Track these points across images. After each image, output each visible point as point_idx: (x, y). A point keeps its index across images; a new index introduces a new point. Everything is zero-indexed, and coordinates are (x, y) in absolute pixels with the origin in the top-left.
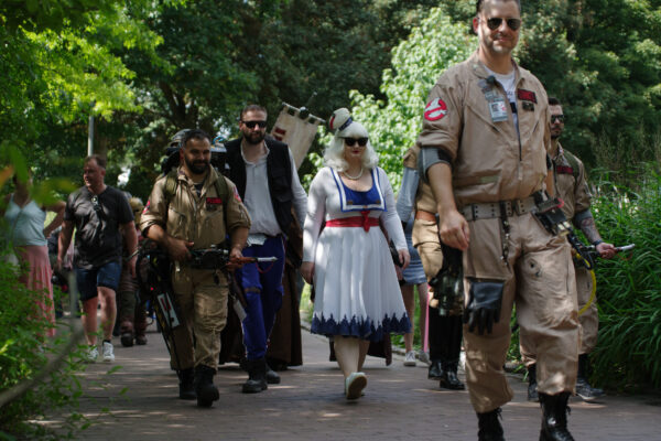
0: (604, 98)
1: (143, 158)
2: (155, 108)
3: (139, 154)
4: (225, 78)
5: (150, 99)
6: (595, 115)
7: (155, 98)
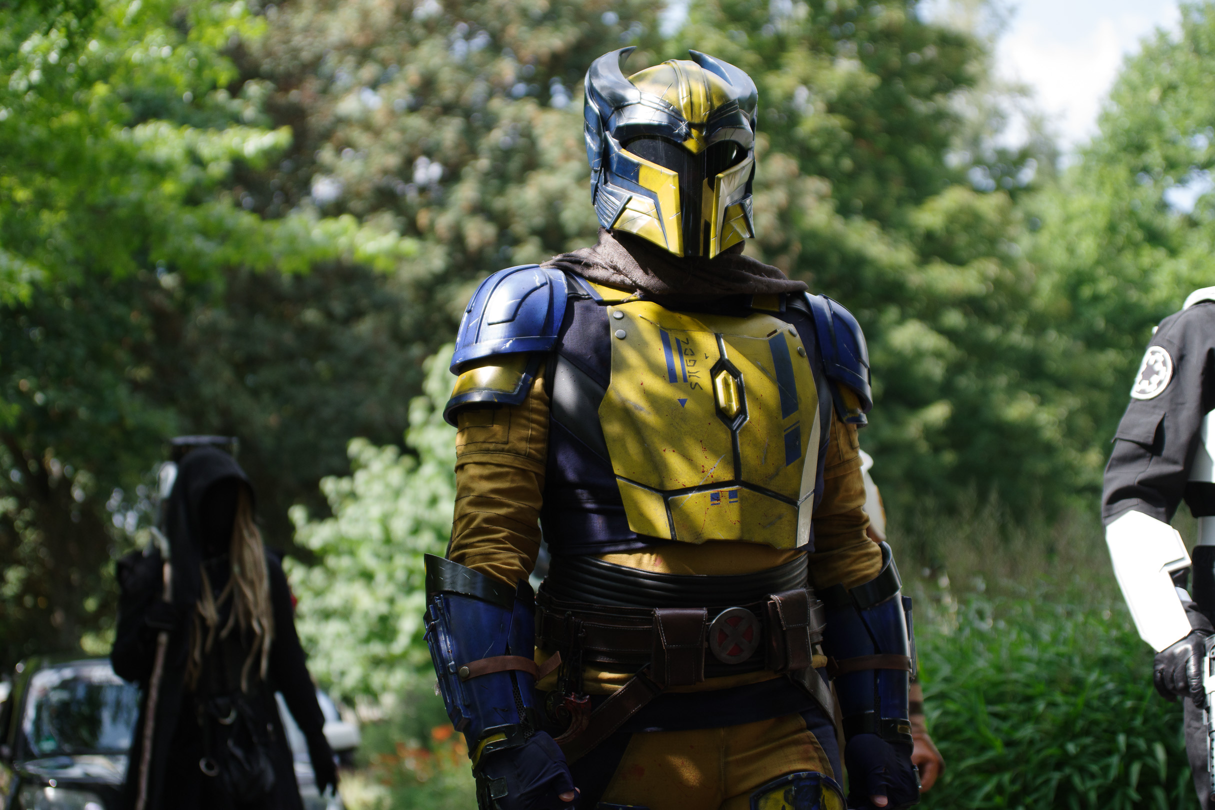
4: (119, 422)
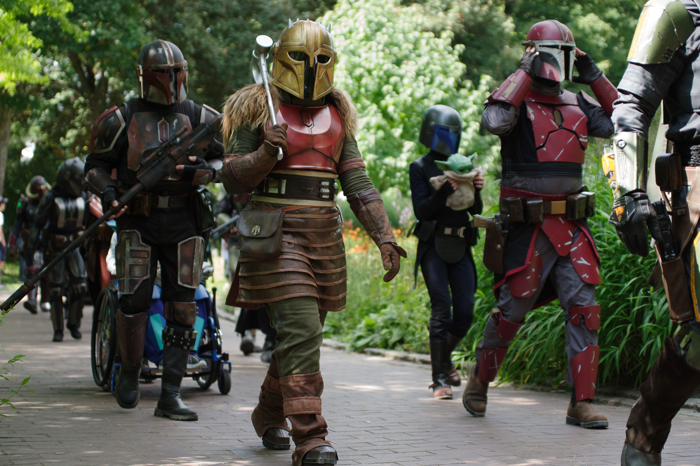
1: (49, 133)
2: (62, 78)
3: (45, 128)
4: (137, 47)
5: (58, 69)
7: (63, 68)
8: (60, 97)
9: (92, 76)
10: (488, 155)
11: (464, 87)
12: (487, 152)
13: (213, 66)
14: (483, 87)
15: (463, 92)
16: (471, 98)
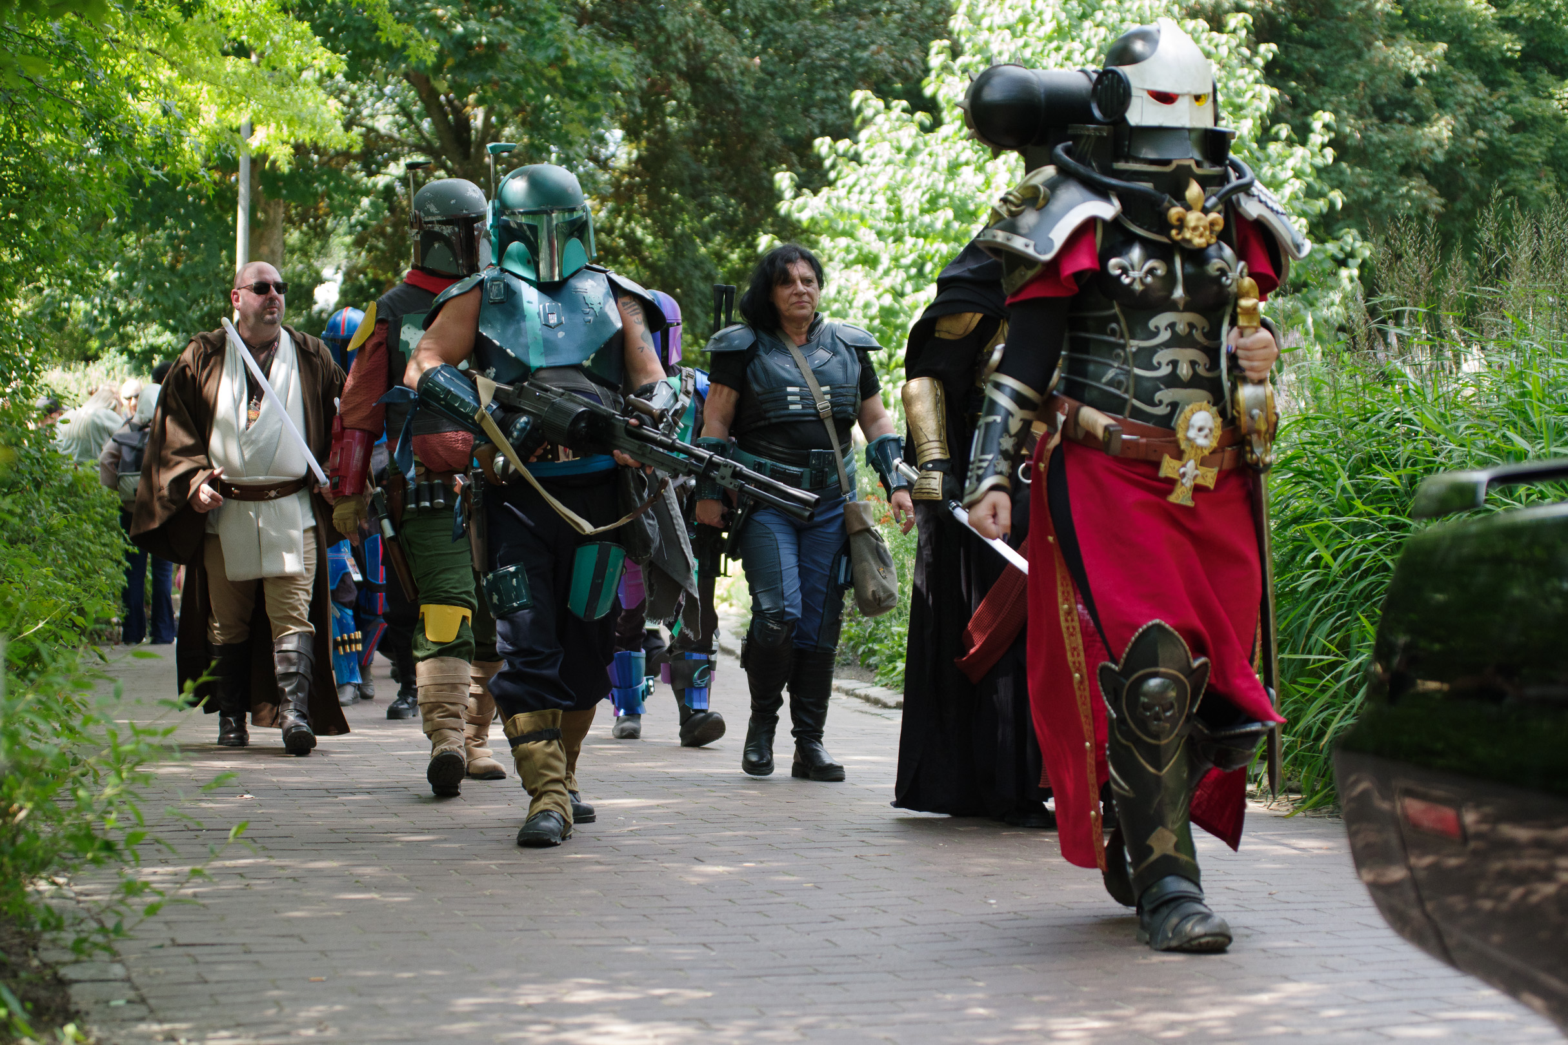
0: (1462, 105)
1: (372, 249)
2: (399, 128)
3: (364, 238)
4: (560, 60)
5: (392, 107)
6: (1439, 143)
7: (404, 110)
8: (396, 169)
9: (463, 124)
10: (1332, 288)
11: (1276, 139)
12: (1331, 281)
13: (730, 98)
14: (1317, 138)
15: (1273, 148)
16: (1290, 163)
